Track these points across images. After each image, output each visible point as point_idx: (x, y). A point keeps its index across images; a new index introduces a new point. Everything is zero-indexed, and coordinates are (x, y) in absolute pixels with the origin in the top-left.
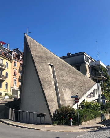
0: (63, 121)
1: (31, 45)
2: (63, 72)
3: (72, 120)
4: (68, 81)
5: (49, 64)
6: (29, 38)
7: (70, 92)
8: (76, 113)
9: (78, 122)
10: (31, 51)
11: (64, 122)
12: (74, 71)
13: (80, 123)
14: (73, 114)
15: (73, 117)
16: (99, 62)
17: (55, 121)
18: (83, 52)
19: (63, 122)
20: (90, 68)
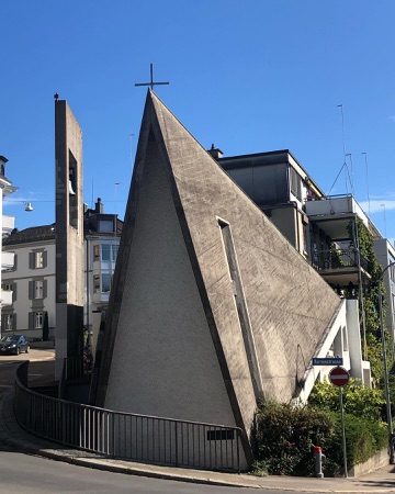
0: (291, 458)
1: (168, 141)
2: (253, 251)
3: (321, 455)
4: (269, 294)
5: (217, 217)
6: (161, 108)
7: (279, 340)
8: (332, 430)
9: (343, 465)
10: (173, 165)
11: (294, 461)
12: (281, 245)
13: (350, 467)
14: (325, 430)
15: (326, 444)
16: (349, 200)
17: (260, 459)
18: (287, 151)
19: (288, 463)
20: (308, 228)
